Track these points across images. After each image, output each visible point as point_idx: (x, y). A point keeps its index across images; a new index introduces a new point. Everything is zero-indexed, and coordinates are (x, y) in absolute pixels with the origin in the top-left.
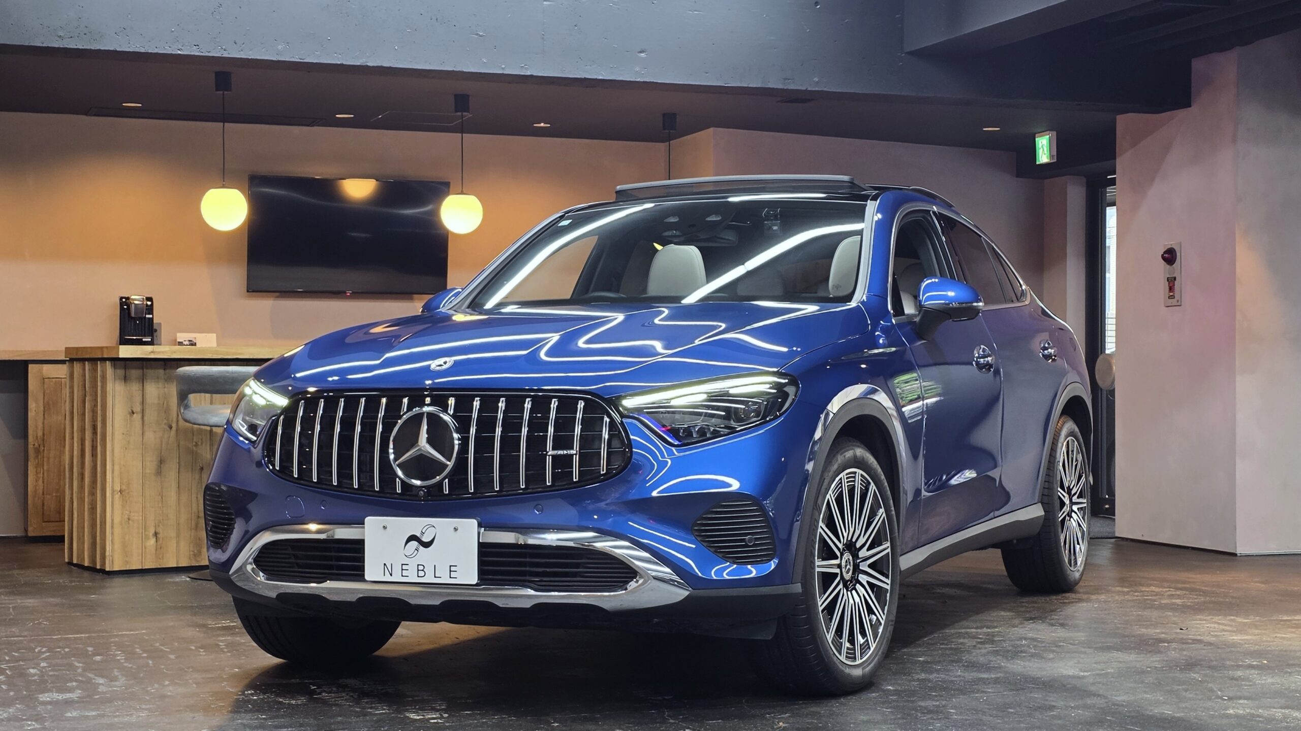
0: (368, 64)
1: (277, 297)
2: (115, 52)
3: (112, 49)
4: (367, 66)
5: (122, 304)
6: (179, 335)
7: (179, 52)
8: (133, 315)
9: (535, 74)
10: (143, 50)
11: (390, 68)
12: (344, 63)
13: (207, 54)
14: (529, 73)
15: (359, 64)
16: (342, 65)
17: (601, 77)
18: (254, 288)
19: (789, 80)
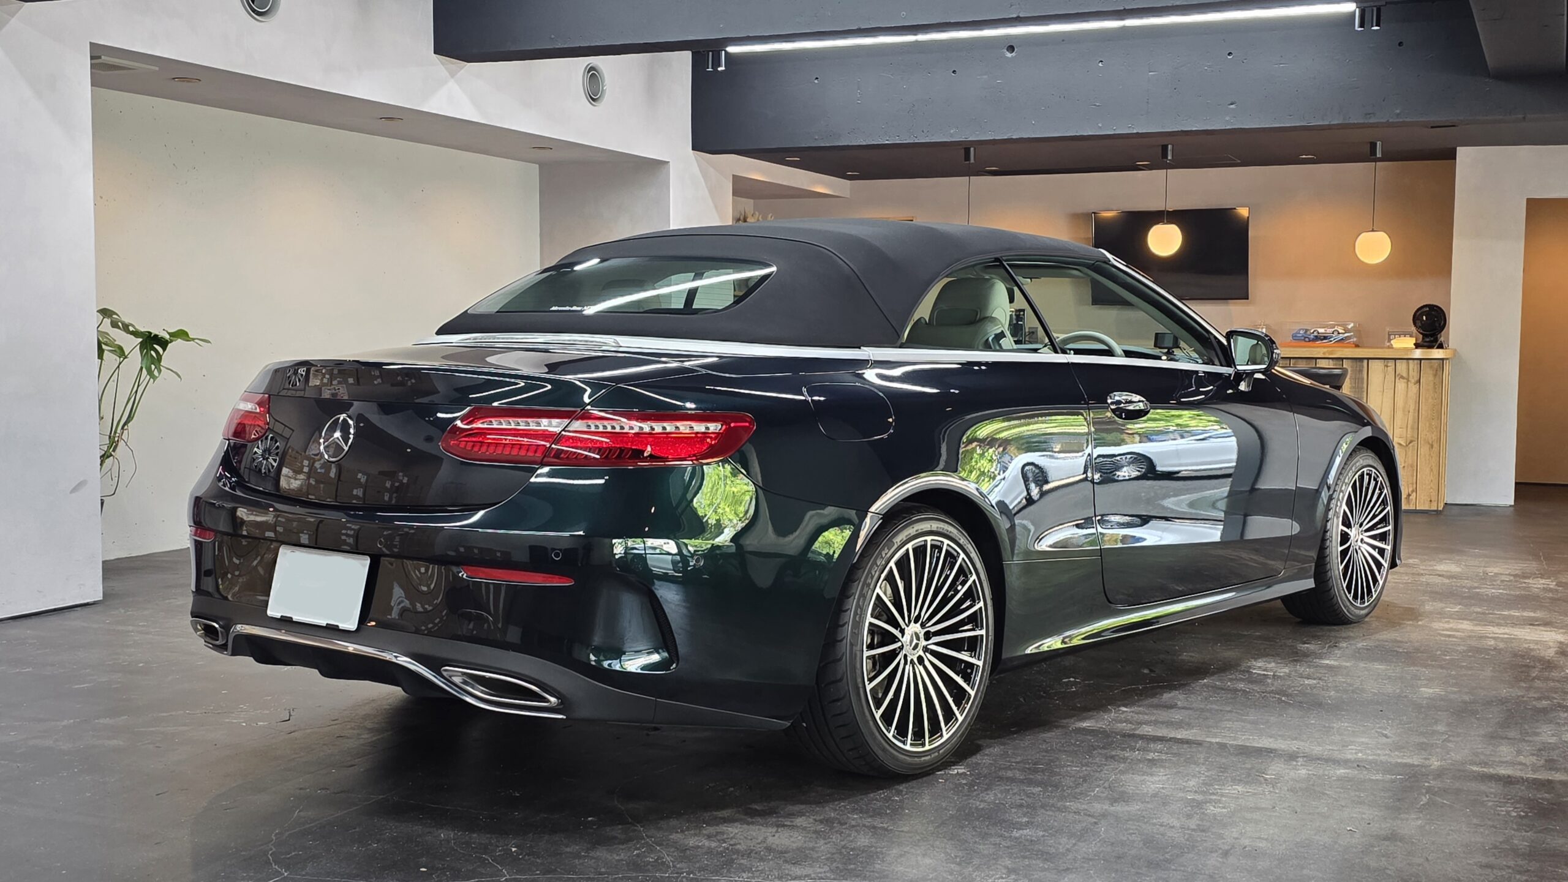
0: (1014, 137)
2: (848, 146)
3: (846, 144)
4: (1012, 139)
7: (887, 142)
9: (1140, 132)
10: (864, 144)
11: (1029, 138)
12: (997, 138)
13: (905, 142)
14: (1135, 131)
15: (1006, 138)
16: (994, 140)
17: (1194, 129)
19: (1370, 114)
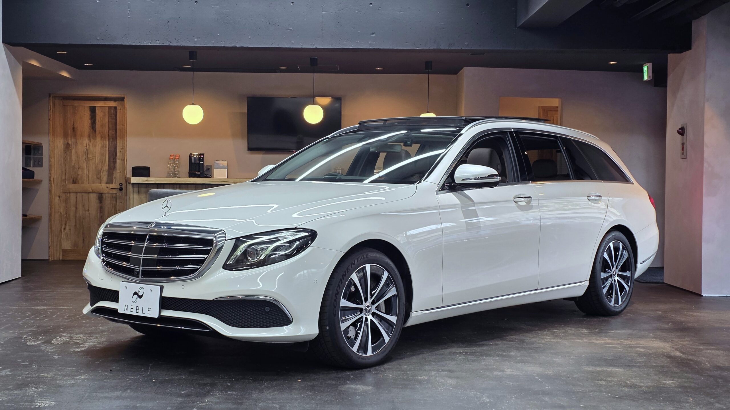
1: (264, 153)
4: (236, 47)
5: (190, 156)
7: (150, 44)
9: (318, 47)
10: (134, 44)
11: (246, 47)
13: (163, 44)
14: (315, 47)
15: (232, 46)
16: (224, 47)
17: (351, 48)
18: (251, 148)
19: (451, 44)
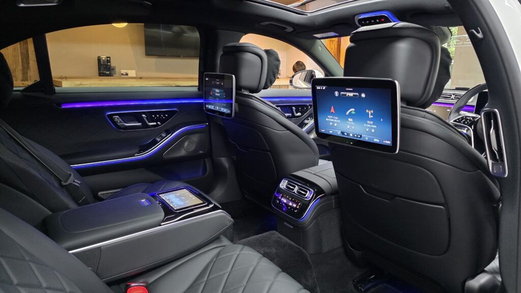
1: (157, 58)
5: (98, 59)
6: (122, 71)
8: (102, 63)
18: (148, 54)
